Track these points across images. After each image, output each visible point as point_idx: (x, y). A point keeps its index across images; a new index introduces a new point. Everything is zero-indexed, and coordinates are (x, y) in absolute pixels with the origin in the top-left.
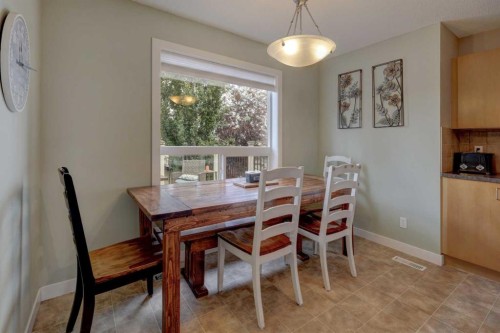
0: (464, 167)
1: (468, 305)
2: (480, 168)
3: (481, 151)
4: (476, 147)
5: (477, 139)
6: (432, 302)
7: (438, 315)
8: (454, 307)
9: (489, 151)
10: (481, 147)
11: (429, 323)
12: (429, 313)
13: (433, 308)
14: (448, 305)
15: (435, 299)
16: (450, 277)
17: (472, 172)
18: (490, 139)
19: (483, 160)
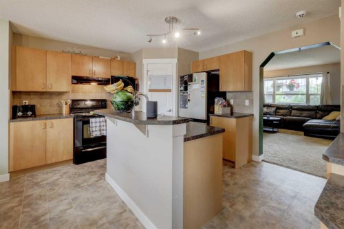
0: (20, 114)
1: (36, 188)
2: (30, 113)
3: (27, 104)
4: (24, 102)
5: (24, 96)
6: (17, 199)
7: (26, 202)
8: (30, 193)
9: (32, 103)
10: (27, 102)
11: (24, 208)
12: (20, 205)
13: (21, 201)
14: (27, 194)
15: (18, 197)
16: (18, 183)
17: (25, 117)
18: (32, 96)
19: (21, 109)
